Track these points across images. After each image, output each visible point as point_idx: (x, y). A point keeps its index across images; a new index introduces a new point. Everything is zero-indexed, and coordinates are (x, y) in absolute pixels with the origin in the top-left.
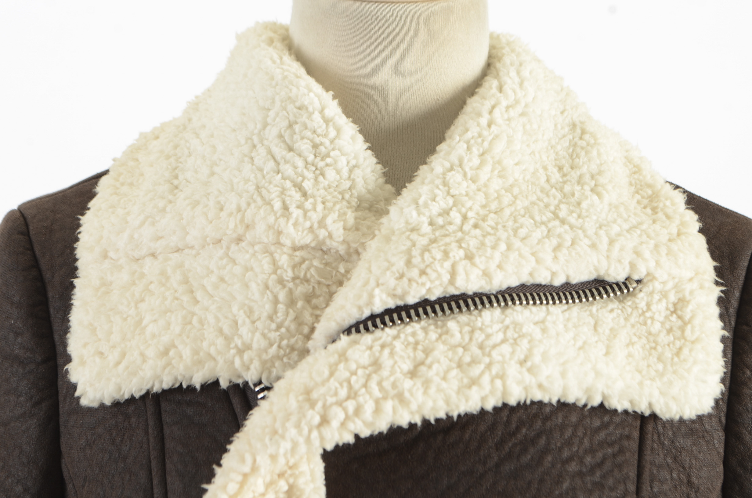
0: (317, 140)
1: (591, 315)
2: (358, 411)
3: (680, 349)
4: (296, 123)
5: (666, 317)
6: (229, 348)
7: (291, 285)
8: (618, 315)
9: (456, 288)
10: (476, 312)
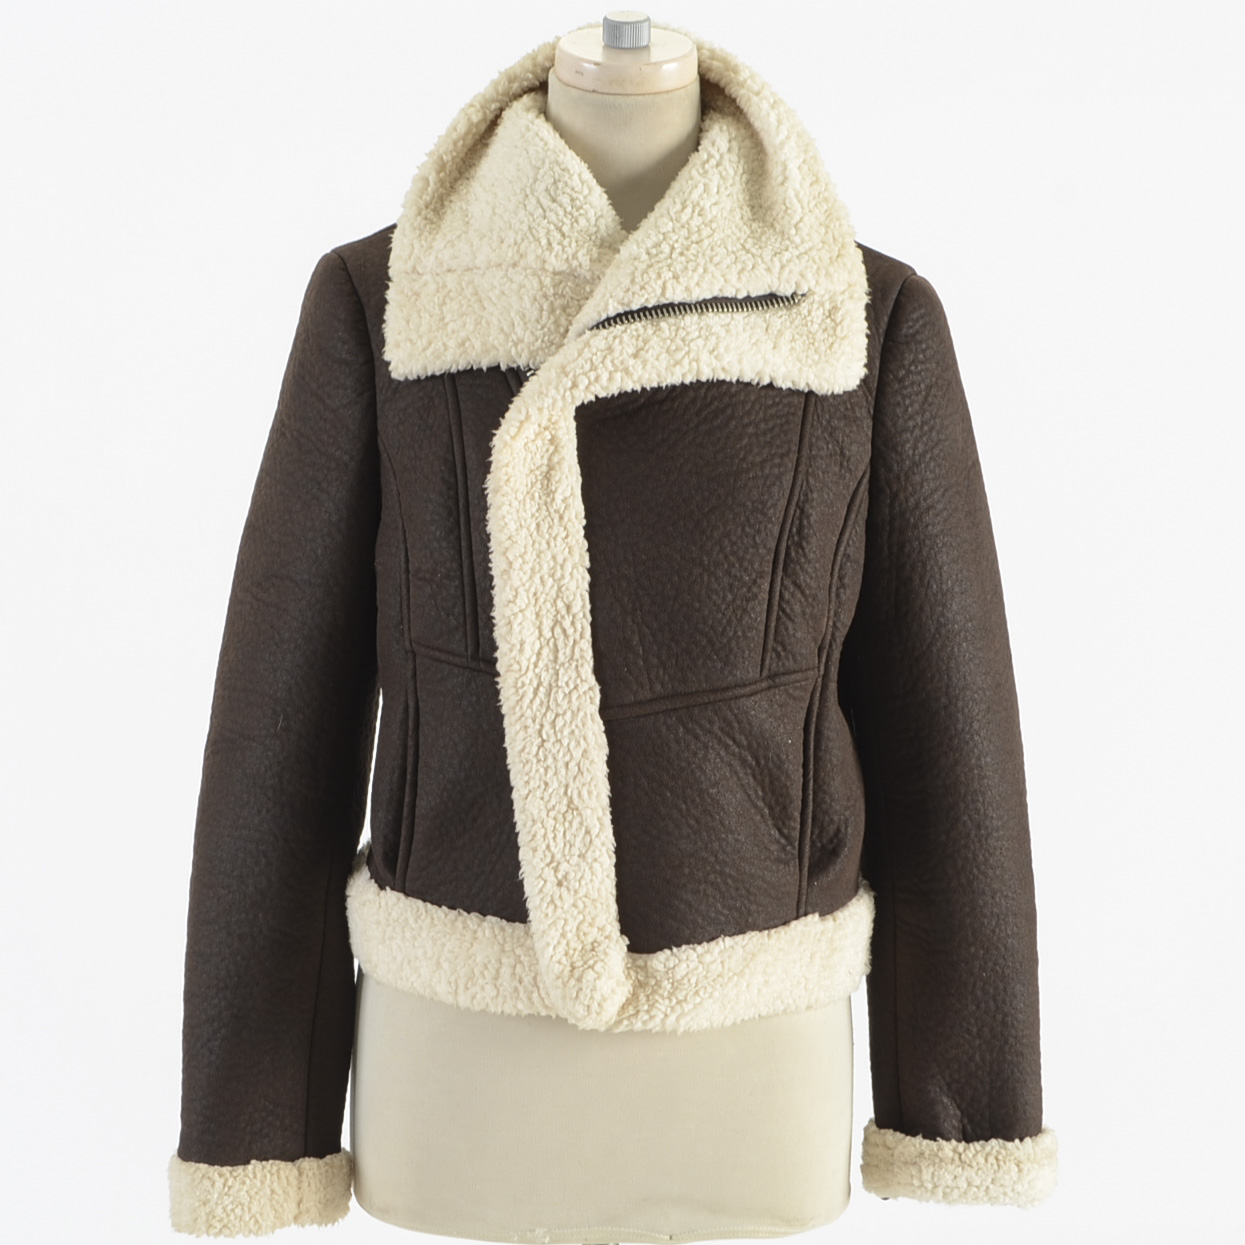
0: (575, 195)
1: (765, 321)
2: (597, 379)
3: (832, 344)
4: (560, 181)
5: (823, 320)
6: (508, 342)
7: (552, 298)
8: (786, 320)
9: (666, 299)
10: (680, 317)
